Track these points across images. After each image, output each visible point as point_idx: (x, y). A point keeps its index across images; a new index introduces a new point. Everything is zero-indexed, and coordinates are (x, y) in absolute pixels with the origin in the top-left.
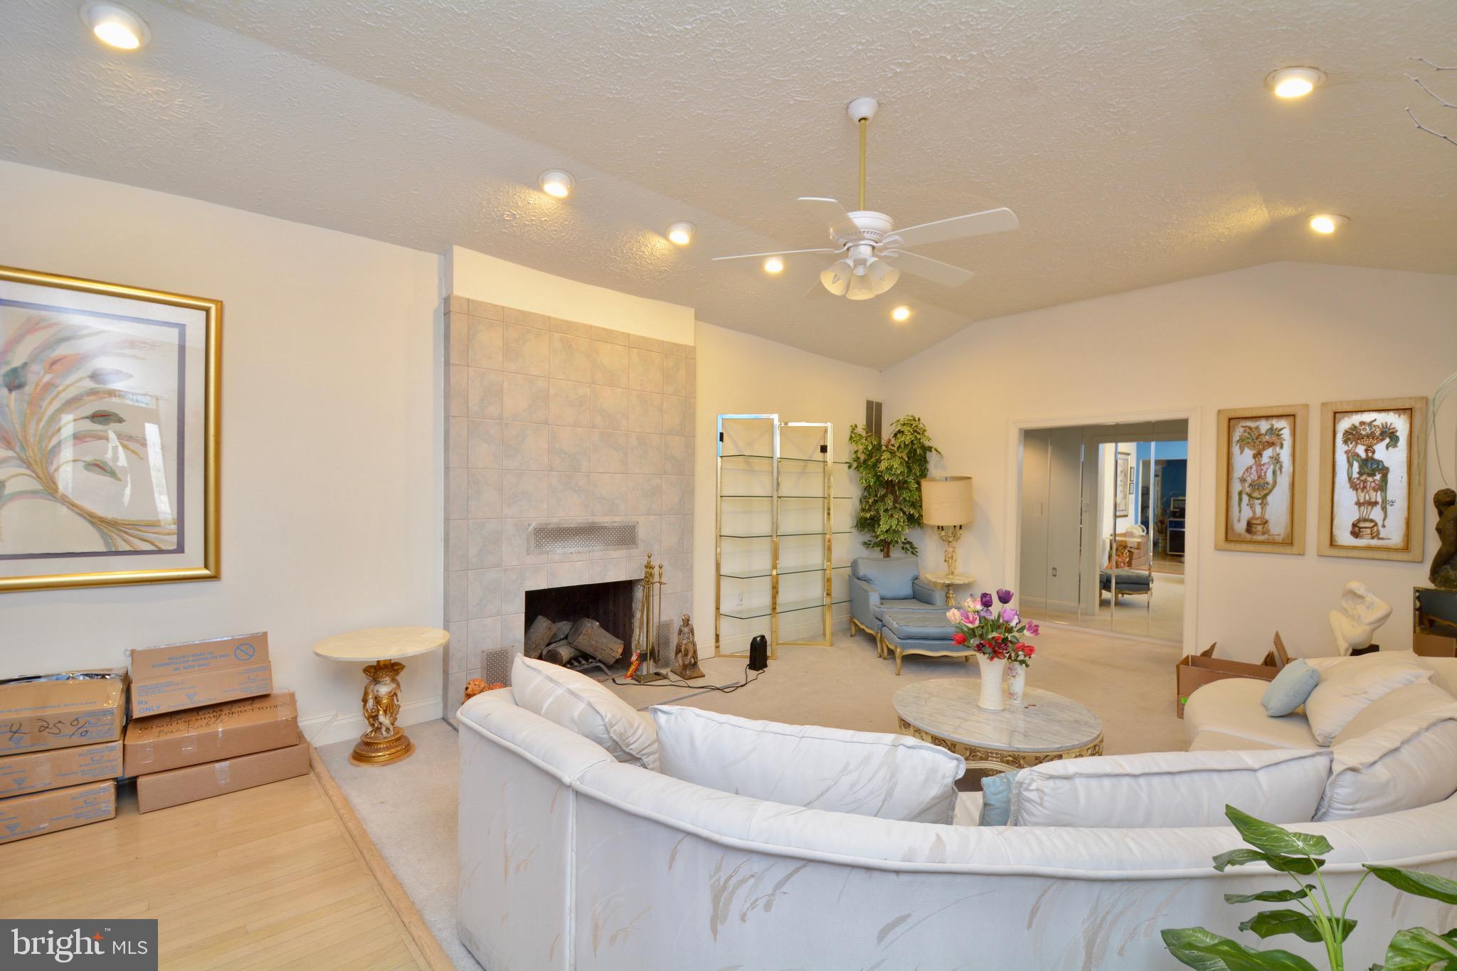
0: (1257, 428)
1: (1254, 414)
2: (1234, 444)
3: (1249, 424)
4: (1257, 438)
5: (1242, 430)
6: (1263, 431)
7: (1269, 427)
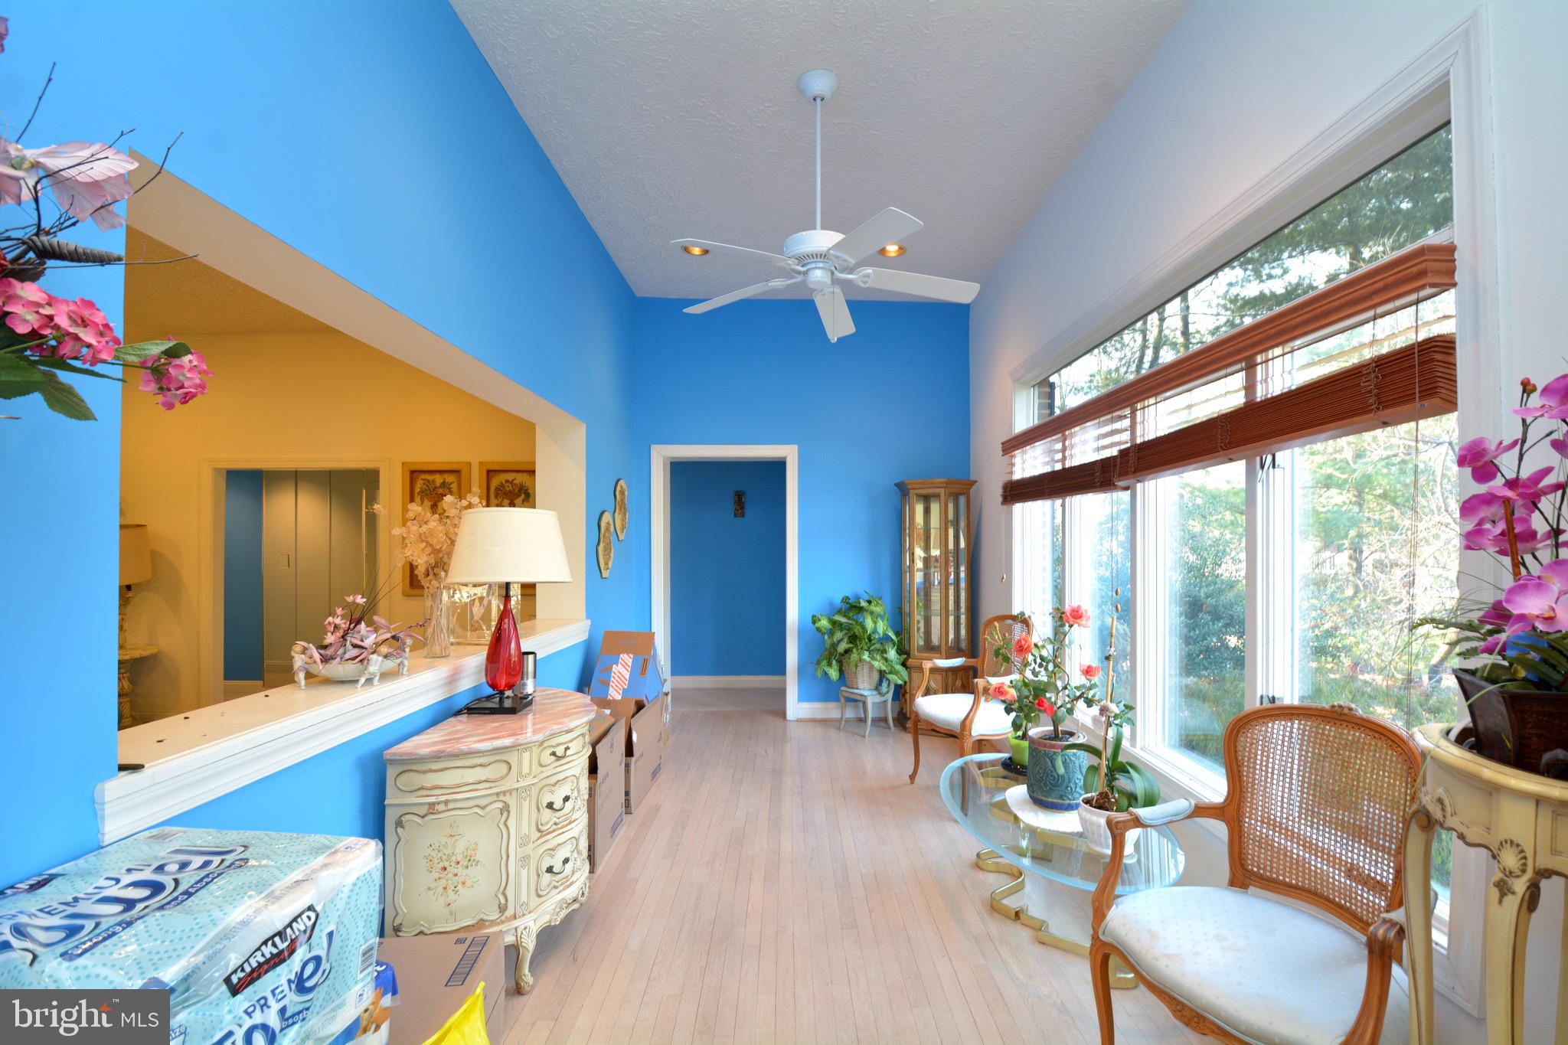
0: (433, 481)
1: (430, 468)
2: (416, 495)
3: (427, 477)
4: (434, 490)
5: (422, 482)
6: (438, 484)
7: (442, 481)
